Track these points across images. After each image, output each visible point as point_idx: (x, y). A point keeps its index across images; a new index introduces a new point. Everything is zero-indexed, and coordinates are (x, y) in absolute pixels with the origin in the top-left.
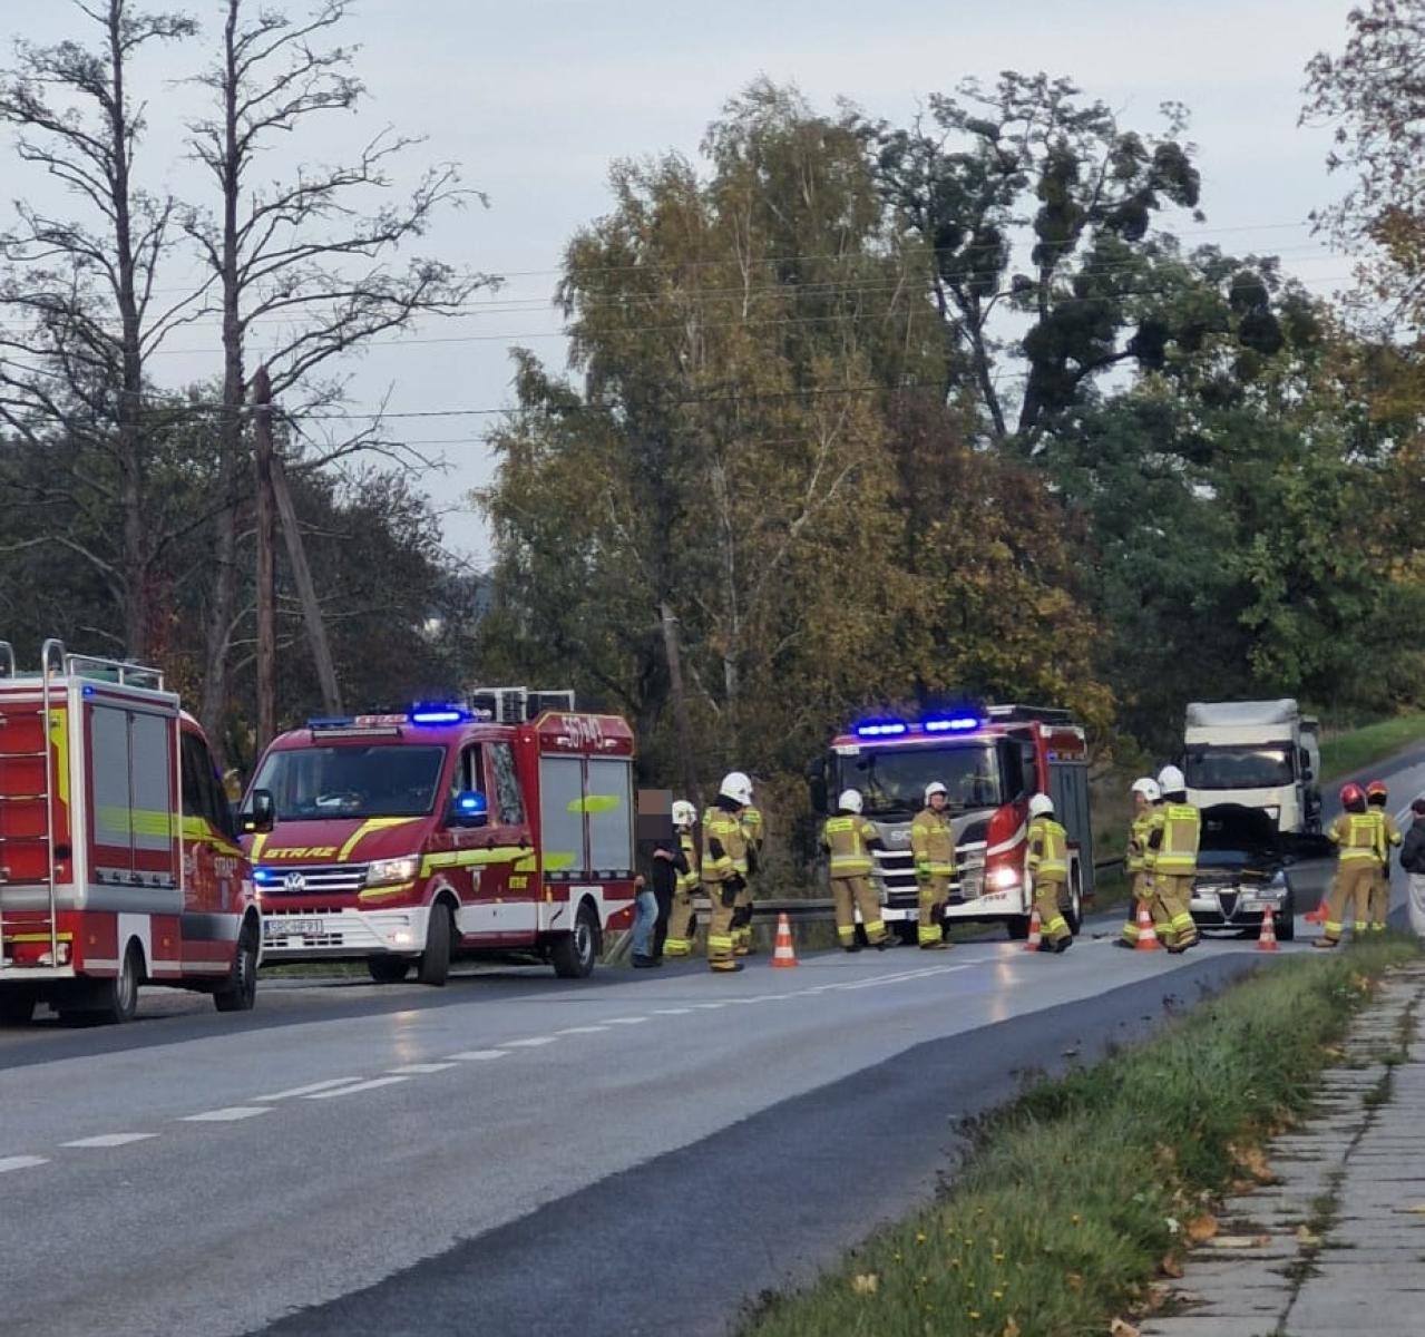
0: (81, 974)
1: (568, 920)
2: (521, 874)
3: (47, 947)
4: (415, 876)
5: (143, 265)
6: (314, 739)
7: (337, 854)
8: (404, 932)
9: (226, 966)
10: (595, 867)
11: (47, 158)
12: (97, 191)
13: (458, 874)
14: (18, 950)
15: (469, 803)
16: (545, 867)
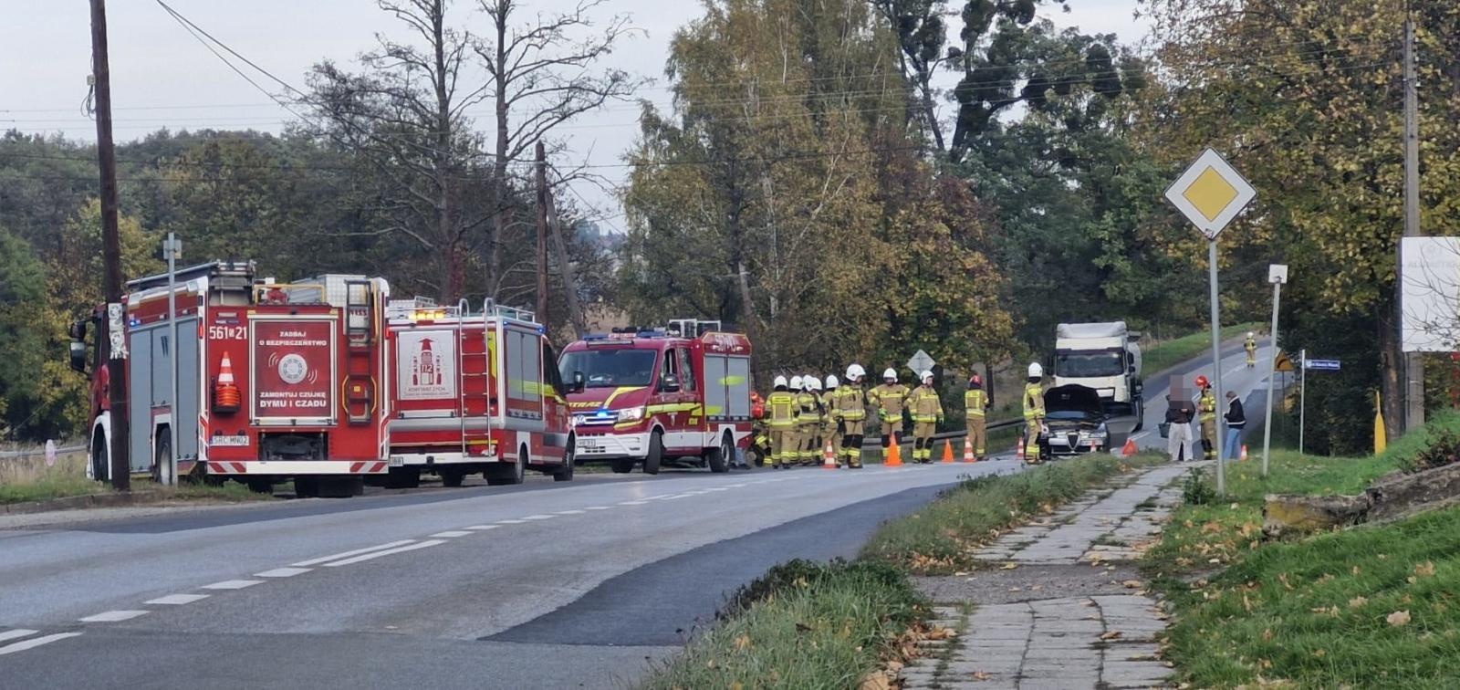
0: (501, 460)
1: (718, 442)
2: (694, 417)
3: (486, 446)
4: (643, 416)
5: (450, 71)
6: (588, 346)
7: (602, 405)
8: (637, 444)
9: (560, 459)
10: (731, 414)
11: (395, 9)
12: (425, 28)
13: (664, 417)
14: (471, 448)
15: (669, 380)
16: (707, 414)
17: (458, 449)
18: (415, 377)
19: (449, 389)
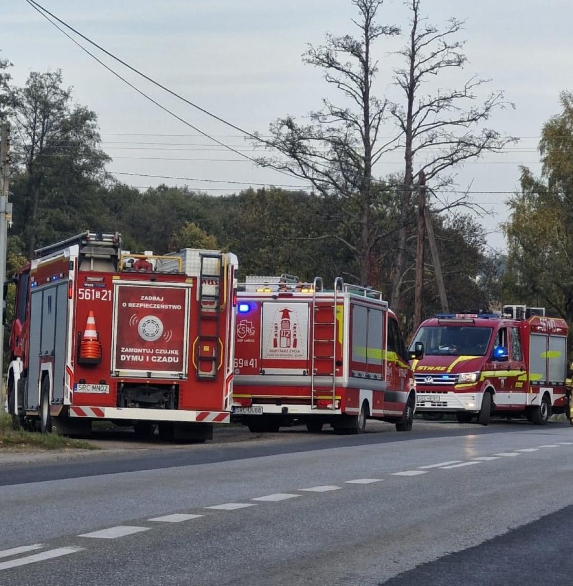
0: (344, 413)
1: (538, 402)
2: (520, 381)
3: (331, 401)
4: (478, 379)
5: (373, 127)
6: (439, 322)
7: (446, 369)
8: (472, 402)
9: (401, 413)
10: (550, 380)
11: (336, 82)
12: (357, 96)
13: (494, 380)
14: (319, 402)
15: (501, 352)
16: (530, 379)
17: (307, 402)
18: (275, 340)
19: (302, 351)
